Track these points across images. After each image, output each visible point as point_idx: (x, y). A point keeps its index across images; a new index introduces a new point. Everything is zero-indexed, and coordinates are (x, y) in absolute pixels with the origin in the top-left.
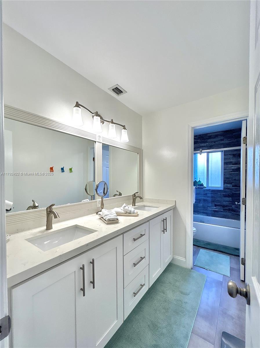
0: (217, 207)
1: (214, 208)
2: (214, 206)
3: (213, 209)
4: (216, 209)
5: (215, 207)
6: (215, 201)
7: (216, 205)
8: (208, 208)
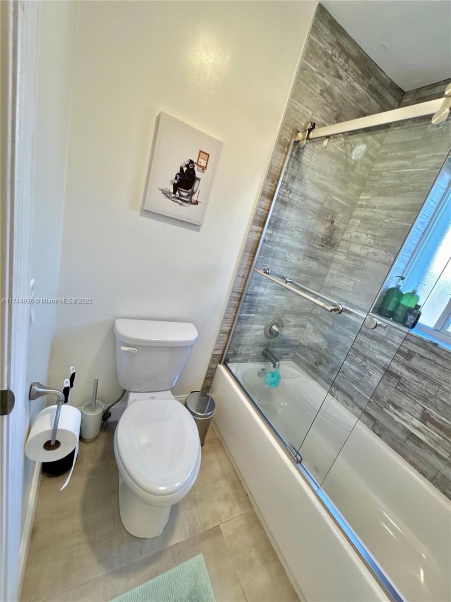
0: (429, 428)
1: (413, 423)
2: (418, 416)
3: (404, 423)
4: (418, 429)
5: (417, 423)
6: (431, 400)
7: (425, 418)
8: (388, 408)
